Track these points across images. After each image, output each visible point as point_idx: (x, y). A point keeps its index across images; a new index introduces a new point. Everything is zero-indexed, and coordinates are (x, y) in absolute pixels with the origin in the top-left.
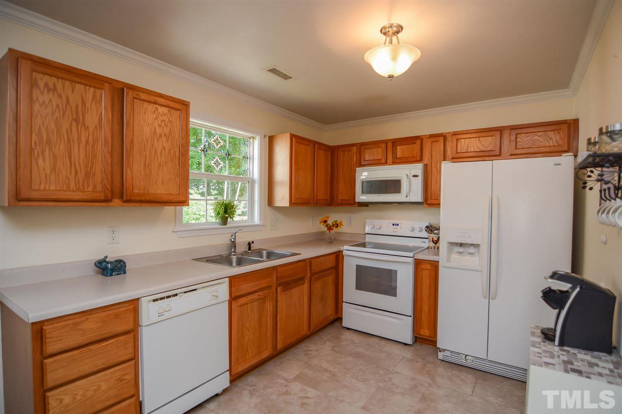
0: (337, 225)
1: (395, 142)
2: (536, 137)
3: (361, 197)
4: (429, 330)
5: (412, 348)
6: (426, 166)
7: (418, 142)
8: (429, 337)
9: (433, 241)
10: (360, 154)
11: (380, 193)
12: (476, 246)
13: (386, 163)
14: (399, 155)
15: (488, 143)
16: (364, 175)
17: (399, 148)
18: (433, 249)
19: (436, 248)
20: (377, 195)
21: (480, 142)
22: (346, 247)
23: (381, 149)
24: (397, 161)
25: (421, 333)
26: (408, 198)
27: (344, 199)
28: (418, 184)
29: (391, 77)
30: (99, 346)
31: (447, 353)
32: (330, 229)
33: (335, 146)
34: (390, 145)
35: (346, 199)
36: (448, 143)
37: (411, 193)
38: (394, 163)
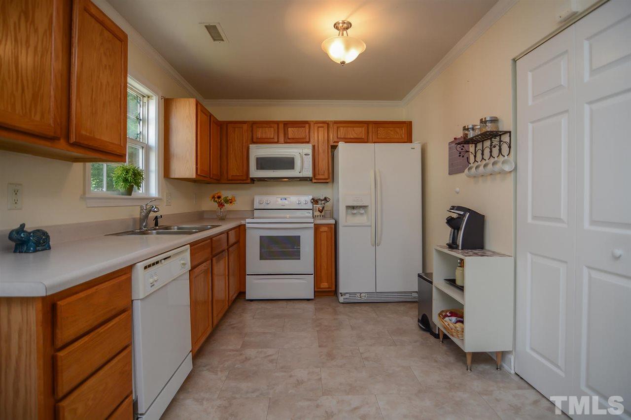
0: (230, 201)
1: (286, 124)
2: (389, 131)
3: (255, 173)
4: (327, 283)
5: (314, 302)
6: (314, 147)
7: (307, 126)
8: (328, 288)
9: (319, 211)
10: (252, 131)
11: (275, 169)
12: (364, 207)
13: (277, 142)
14: (290, 136)
15: (360, 132)
16: (258, 151)
17: (290, 129)
18: (319, 218)
19: (322, 216)
20: (272, 171)
21: (354, 130)
22: (248, 220)
23: (273, 129)
24: (289, 141)
25: (322, 287)
26: (301, 174)
27: (235, 175)
28: (309, 161)
29: (343, 63)
30: (106, 328)
31: (347, 296)
32: (221, 205)
33: (224, 122)
34: (281, 126)
35: (238, 174)
36: (330, 129)
37: (304, 169)
38: (286, 143)
